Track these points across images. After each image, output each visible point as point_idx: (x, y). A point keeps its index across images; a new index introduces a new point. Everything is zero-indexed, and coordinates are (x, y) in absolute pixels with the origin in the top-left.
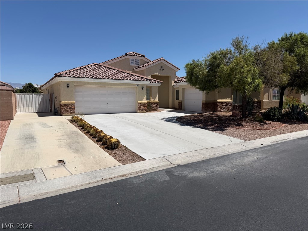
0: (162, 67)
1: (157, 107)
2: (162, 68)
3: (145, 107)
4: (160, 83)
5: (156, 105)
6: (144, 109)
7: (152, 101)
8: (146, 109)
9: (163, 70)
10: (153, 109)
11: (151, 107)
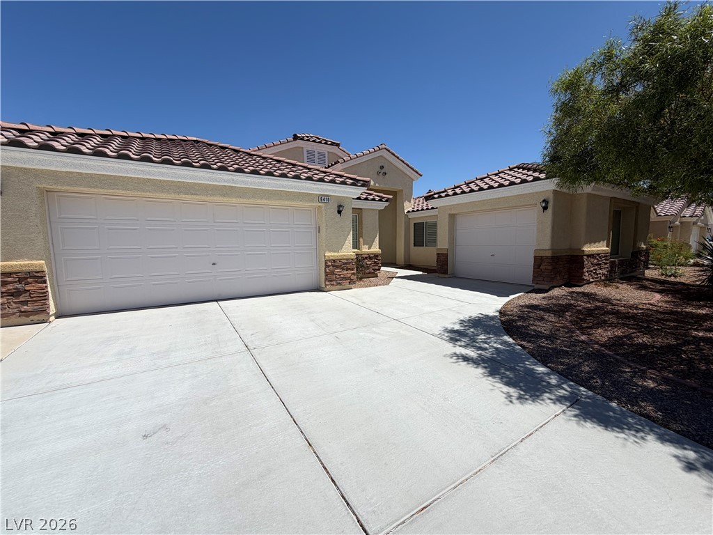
0: (382, 167)
1: (376, 268)
2: (383, 171)
3: (349, 272)
4: (386, 201)
5: (375, 262)
6: (346, 279)
7: (365, 249)
8: (352, 277)
9: (386, 174)
10: (367, 271)
11: (362, 266)
